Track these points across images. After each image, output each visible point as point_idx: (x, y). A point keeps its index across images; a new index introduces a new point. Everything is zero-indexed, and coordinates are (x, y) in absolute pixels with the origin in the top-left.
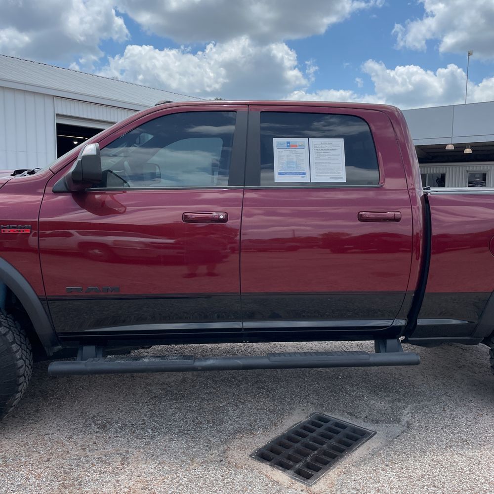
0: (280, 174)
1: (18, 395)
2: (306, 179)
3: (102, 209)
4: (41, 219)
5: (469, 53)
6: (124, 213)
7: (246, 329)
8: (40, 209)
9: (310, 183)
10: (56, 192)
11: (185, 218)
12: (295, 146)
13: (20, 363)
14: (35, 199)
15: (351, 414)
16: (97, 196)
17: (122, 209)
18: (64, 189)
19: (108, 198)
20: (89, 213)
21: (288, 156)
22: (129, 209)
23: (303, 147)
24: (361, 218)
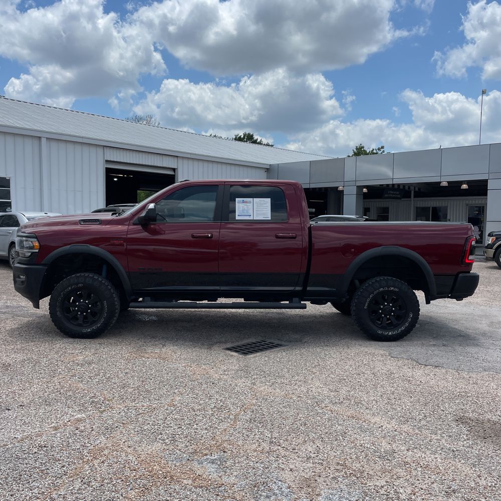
0: (238, 215)
1: (115, 318)
2: (251, 218)
3: (155, 232)
4: (129, 236)
5: (483, 92)
6: (164, 234)
7: (222, 290)
8: (127, 232)
9: (253, 220)
10: (134, 224)
11: (193, 236)
12: (246, 202)
13: (116, 303)
14: (124, 228)
15: (278, 339)
16: (152, 226)
17: (164, 232)
18: (138, 223)
19: (157, 228)
20: (148, 234)
21: (243, 207)
22: (166, 232)
23: (250, 202)
24: (277, 237)
